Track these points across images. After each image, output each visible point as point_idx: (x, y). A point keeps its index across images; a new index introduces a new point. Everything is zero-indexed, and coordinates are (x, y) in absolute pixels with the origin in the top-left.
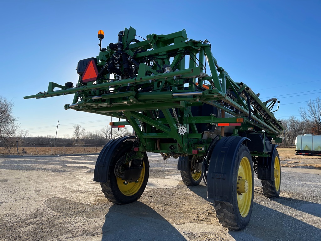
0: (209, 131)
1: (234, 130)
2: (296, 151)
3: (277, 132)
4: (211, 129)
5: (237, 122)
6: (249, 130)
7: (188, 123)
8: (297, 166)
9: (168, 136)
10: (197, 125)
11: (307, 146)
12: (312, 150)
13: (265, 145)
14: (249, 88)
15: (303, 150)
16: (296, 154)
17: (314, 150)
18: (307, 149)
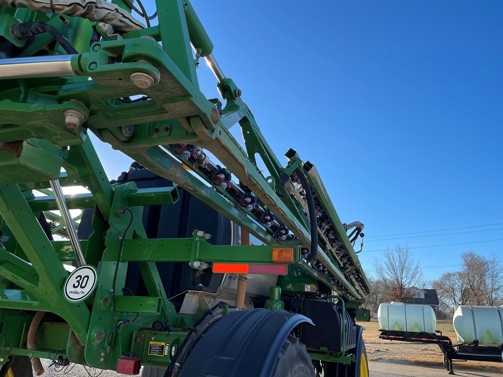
0: (200, 289)
1: (272, 290)
2: (380, 330)
3: (360, 298)
4: (206, 284)
5: (273, 262)
6: (306, 290)
7: (123, 261)
8: (381, 359)
9: (35, 303)
10: (161, 266)
11: (396, 322)
12: (405, 331)
13: (346, 331)
14: (311, 166)
15: (390, 330)
16: (380, 337)
17: (408, 331)
18: (397, 329)
